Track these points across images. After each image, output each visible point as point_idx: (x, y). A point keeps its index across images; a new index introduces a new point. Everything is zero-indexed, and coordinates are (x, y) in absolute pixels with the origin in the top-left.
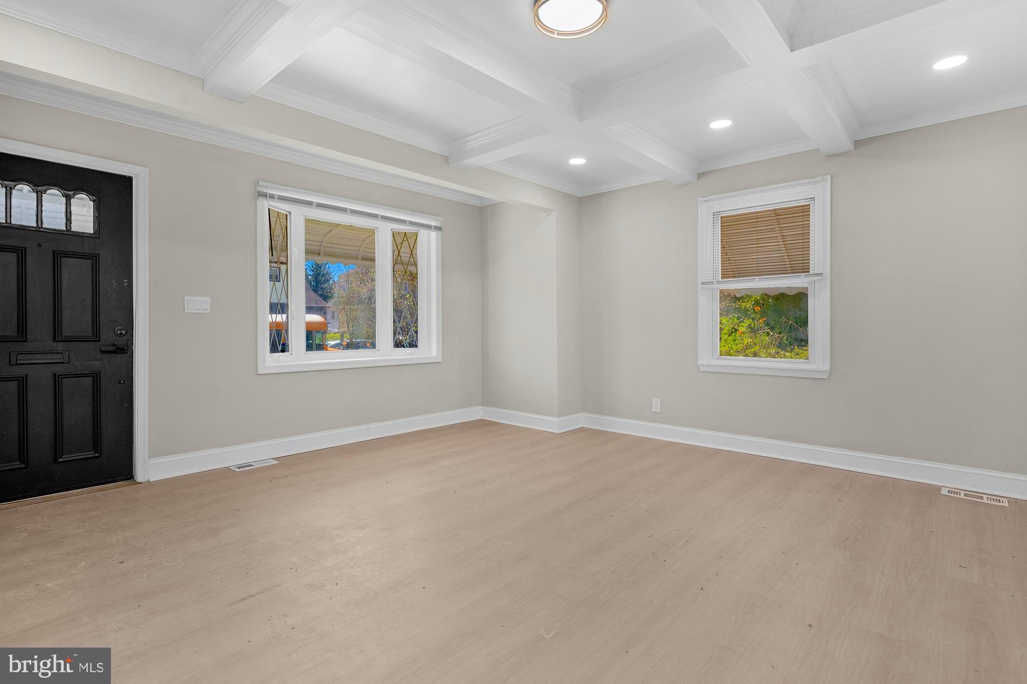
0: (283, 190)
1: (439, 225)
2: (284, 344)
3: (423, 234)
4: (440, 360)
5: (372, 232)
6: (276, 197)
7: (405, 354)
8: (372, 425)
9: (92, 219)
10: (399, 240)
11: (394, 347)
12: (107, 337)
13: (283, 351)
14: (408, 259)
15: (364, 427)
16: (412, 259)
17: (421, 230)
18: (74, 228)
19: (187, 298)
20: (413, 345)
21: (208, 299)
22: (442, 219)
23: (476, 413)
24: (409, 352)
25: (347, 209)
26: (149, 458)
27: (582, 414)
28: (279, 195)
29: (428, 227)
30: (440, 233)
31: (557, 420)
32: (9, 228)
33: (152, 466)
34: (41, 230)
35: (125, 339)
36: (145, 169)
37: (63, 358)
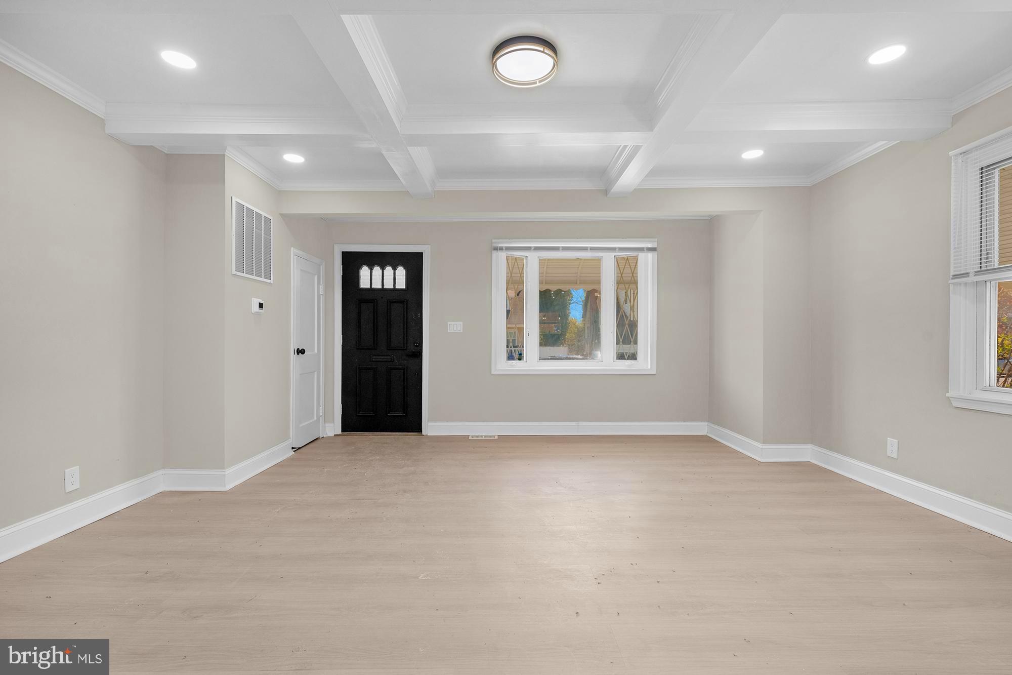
0: (511, 242)
1: (655, 245)
2: (520, 354)
3: (642, 256)
4: (654, 372)
5: (599, 261)
6: (504, 249)
7: (625, 365)
8: (582, 424)
9: (405, 280)
10: (622, 266)
11: (617, 359)
12: (411, 348)
13: (520, 359)
14: (630, 278)
15: (574, 424)
16: (633, 279)
17: (640, 254)
18: (397, 287)
19: (449, 323)
20: (633, 357)
21: (461, 323)
22: (656, 239)
23: (701, 428)
24: (627, 364)
25: (559, 247)
26: (428, 421)
27: (810, 446)
28: (506, 247)
29: (641, 250)
30: (655, 254)
31: (761, 447)
32: (371, 290)
33: (430, 427)
34: (383, 290)
35: (419, 348)
36: (430, 246)
37: (391, 359)
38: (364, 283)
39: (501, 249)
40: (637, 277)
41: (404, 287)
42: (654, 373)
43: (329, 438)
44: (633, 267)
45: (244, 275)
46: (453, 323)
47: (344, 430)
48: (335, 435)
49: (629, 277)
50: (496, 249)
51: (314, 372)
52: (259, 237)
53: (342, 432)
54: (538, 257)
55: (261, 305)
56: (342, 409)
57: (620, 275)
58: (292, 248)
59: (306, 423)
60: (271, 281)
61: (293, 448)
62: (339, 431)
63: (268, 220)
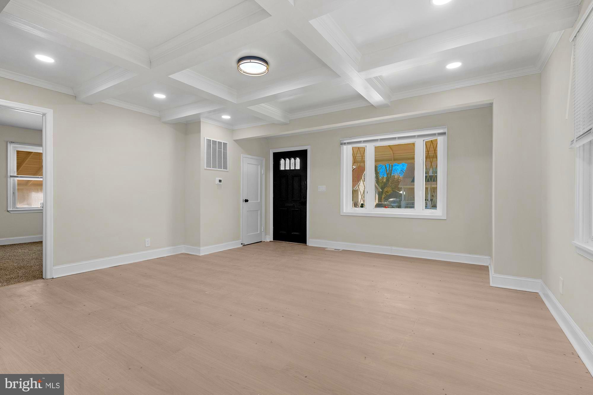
1: (445, 130)
3: (439, 139)
5: (414, 144)
6: (346, 143)
7: (429, 213)
9: (300, 165)
10: (428, 147)
11: (425, 209)
12: (302, 200)
17: (438, 137)
18: (296, 168)
19: (319, 186)
20: (434, 207)
22: (447, 126)
24: (430, 211)
26: (309, 238)
27: (539, 281)
28: (348, 142)
29: (439, 134)
32: (285, 171)
33: (310, 241)
34: (290, 170)
35: (305, 199)
36: (310, 146)
37: (293, 205)
38: (282, 168)
39: (345, 144)
40: (437, 153)
41: (299, 168)
42: (446, 219)
43: (267, 242)
44: (435, 146)
45: (211, 169)
46: (321, 186)
47: (274, 239)
48: (270, 241)
49: (433, 153)
50: (342, 144)
51: (258, 210)
52: (220, 152)
53: (273, 240)
54: (374, 146)
55: (220, 181)
56: (273, 229)
57: (427, 152)
58: (242, 154)
59: (252, 234)
60: (228, 170)
61: (242, 244)
62: (272, 240)
63: (225, 144)
